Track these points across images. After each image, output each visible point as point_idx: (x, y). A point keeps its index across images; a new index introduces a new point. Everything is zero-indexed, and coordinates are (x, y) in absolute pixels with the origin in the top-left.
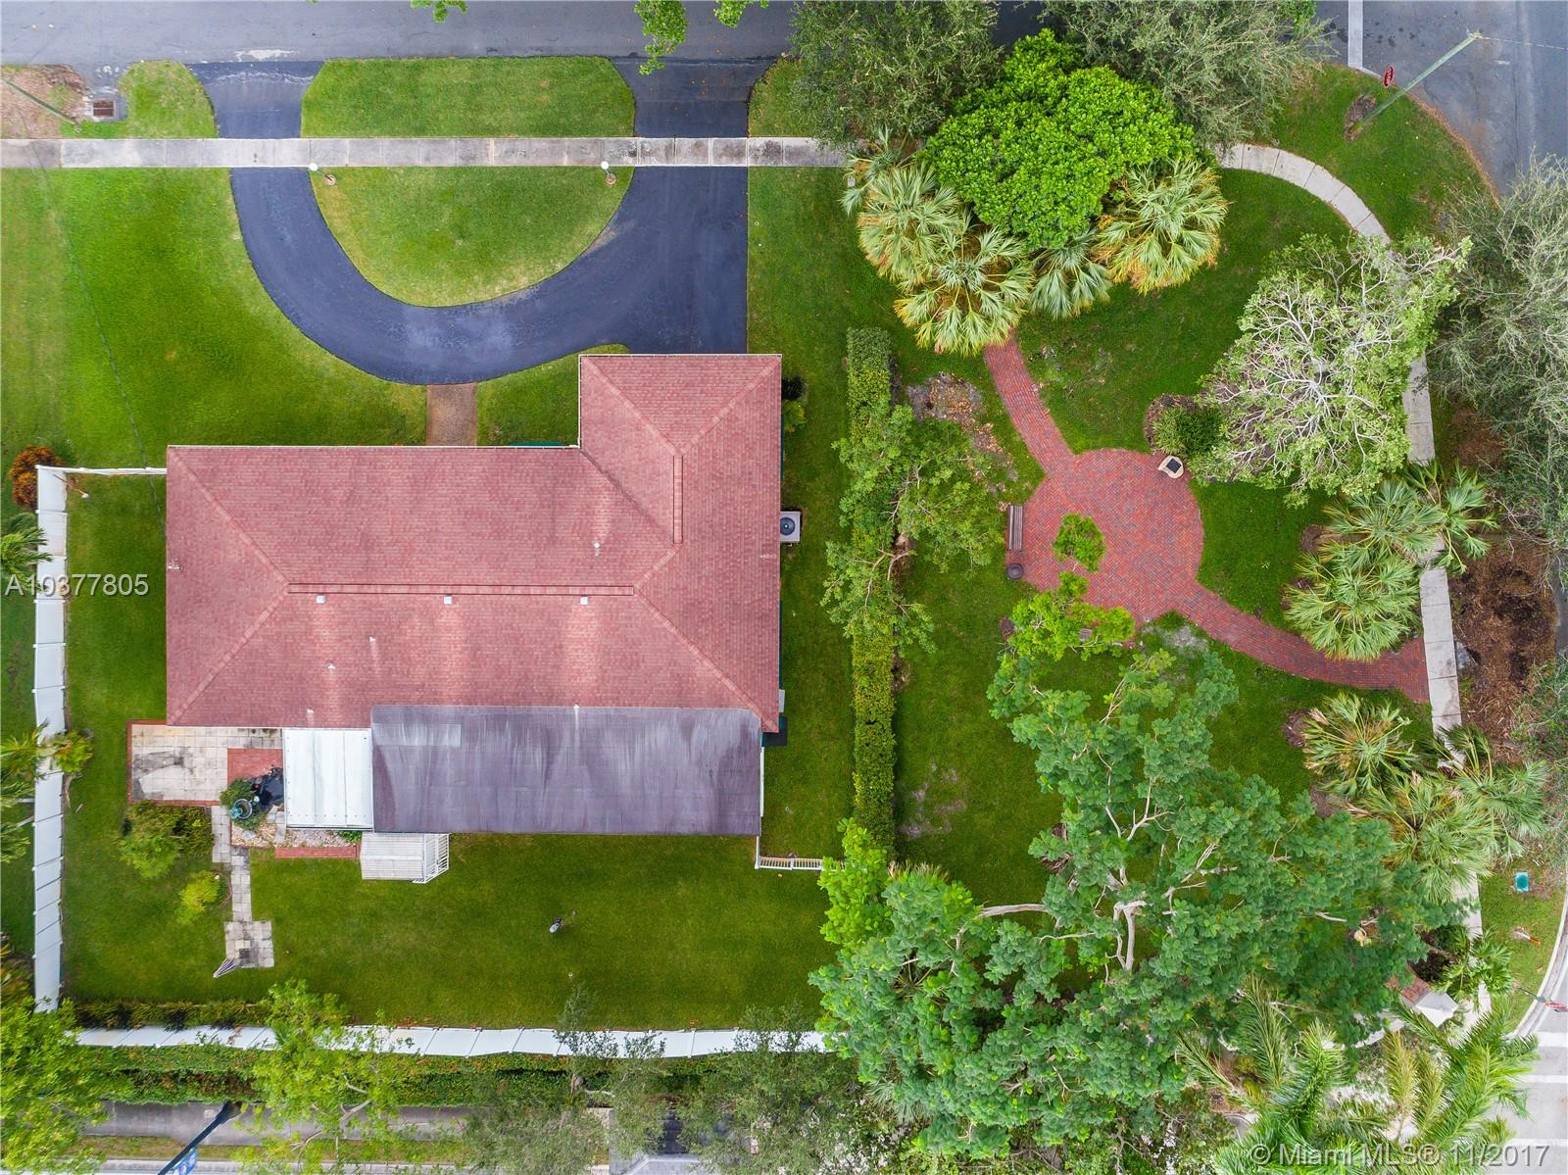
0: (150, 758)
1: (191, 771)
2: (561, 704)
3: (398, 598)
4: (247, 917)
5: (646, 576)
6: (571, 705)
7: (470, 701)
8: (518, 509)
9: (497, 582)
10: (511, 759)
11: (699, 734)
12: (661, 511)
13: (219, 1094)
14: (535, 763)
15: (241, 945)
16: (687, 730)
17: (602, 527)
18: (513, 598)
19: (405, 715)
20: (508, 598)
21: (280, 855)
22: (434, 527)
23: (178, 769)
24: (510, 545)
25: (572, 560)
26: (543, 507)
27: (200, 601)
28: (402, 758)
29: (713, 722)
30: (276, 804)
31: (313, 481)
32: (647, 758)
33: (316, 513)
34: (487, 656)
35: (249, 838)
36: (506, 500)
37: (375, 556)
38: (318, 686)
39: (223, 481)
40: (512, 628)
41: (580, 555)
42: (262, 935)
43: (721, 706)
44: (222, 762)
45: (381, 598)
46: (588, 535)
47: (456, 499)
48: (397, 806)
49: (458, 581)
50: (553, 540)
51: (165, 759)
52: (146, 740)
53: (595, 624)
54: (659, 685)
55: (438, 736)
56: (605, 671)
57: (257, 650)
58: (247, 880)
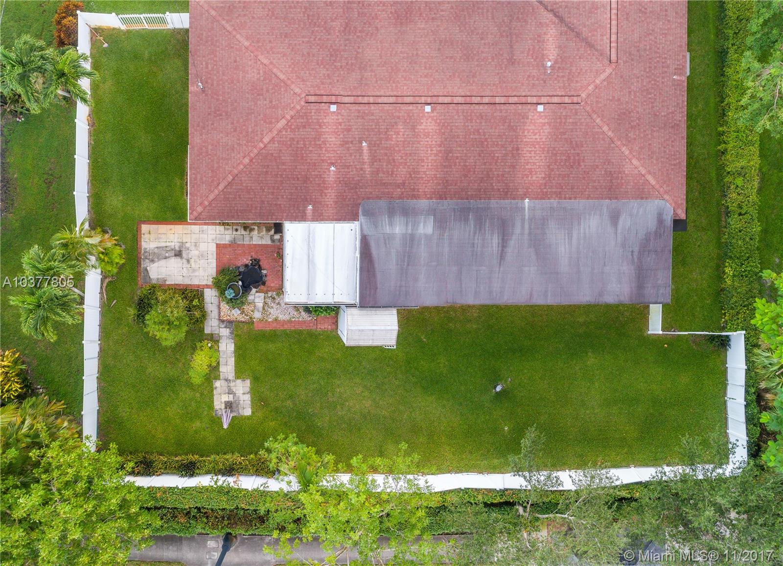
0: (156, 251)
1: (188, 261)
2: (514, 199)
3: (387, 107)
4: (231, 376)
5: (590, 88)
6: (523, 199)
7: (441, 196)
8: (482, 39)
9: (468, 94)
10: (473, 244)
11: (624, 221)
12: (599, 37)
13: (222, 528)
14: (492, 247)
15: (225, 398)
16: (615, 218)
17: (552, 52)
18: (481, 107)
19: (389, 208)
20: (477, 107)
21: (258, 327)
22: (415, 53)
23: (178, 259)
24: (477, 65)
25: (529, 76)
26: (502, 36)
27: (221, 115)
28: (385, 244)
29: (635, 211)
30: (255, 287)
31: (313, 16)
32: (582, 242)
33: (320, 39)
34: (457, 158)
35: (236, 314)
36: (472, 31)
37: (368, 74)
38: (319, 184)
39: (239, 15)
40: (479, 134)
41: (535, 72)
42: (242, 390)
43: (642, 198)
44: (212, 254)
45: (372, 107)
46: (540, 58)
47: (432, 31)
48: (379, 286)
49: (436, 94)
50: (512, 62)
51: (167, 251)
52: (152, 236)
53: (547, 129)
54: (595, 182)
55: (415, 225)
56: (552, 170)
57: (272, 154)
58: (231, 347)
